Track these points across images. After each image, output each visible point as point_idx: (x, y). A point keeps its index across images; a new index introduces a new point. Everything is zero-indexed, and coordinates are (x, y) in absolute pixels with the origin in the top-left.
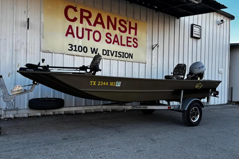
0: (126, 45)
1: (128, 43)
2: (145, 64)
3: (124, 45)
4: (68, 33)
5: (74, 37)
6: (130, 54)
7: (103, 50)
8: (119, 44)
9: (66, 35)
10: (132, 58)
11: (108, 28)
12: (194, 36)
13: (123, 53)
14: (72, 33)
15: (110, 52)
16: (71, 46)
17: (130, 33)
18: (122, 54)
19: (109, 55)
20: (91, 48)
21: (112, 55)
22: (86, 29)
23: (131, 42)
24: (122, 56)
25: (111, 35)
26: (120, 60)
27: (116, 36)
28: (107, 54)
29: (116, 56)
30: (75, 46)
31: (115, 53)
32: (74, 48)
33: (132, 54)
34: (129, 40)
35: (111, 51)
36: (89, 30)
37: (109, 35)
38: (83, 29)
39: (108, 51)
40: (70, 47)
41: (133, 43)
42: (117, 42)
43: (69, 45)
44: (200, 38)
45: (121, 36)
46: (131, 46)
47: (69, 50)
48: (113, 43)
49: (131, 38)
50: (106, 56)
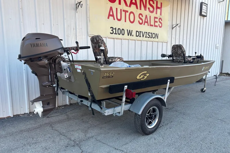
0: (154, 26)
1: (156, 23)
2: (166, 43)
3: (152, 26)
4: (109, 15)
5: (114, 19)
6: (156, 34)
7: (137, 31)
8: (148, 25)
9: (108, 18)
10: (158, 38)
11: (141, 9)
12: (203, 15)
13: (151, 33)
14: (113, 16)
15: (141, 33)
16: (112, 29)
17: (156, 13)
18: (150, 35)
19: (141, 37)
20: (127, 30)
21: (143, 36)
22: (124, 11)
24: (150, 37)
25: (142, 16)
26: (149, 40)
27: (146, 16)
28: (139, 36)
29: (146, 37)
30: (115, 29)
31: (145, 33)
32: (114, 30)
33: (158, 34)
34: (156, 20)
35: (142, 32)
36: (126, 12)
37: (141, 16)
38: (121, 10)
39: (140, 32)
41: (159, 23)
42: (147, 22)
44: (206, 16)
45: (150, 17)
46: (157, 26)
47: (111, 33)
48: (144, 24)
49: (157, 18)
50: (138, 38)
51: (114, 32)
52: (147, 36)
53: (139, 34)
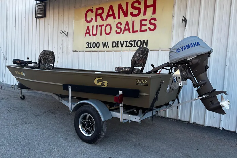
0: (139, 31)
1: (142, 27)
3: (137, 31)
4: (86, 33)
5: (90, 35)
6: (144, 41)
7: (113, 42)
8: (130, 32)
10: (147, 46)
11: (119, 18)
13: (135, 41)
15: (119, 43)
18: (133, 43)
19: (119, 47)
20: (103, 43)
21: (122, 46)
22: (100, 26)
23: (145, 25)
24: (133, 45)
25: (121, 25)
26: (131, 50)
27: (127, 23)
28: (117, 46)
29: (126, 46)
30: (91, 43)
31: (125, 43)
32: (90, 45)
33: (147, 40)
34: (143, 23)
35: (121, 42)
36: (102, 26)
37: (119, 25)
38: (97, 26)
39: (118, 42)
40: (87, 45)
41: (148, 25)
43: (87, 43)
45: (133, 22)
46: (146, 30)
47: (87, 47)
48: (123, 33)
49: (146, 20)
50: (116, 48)
51: (90, 46)
52: (128, 46)
53: (116, 44)
